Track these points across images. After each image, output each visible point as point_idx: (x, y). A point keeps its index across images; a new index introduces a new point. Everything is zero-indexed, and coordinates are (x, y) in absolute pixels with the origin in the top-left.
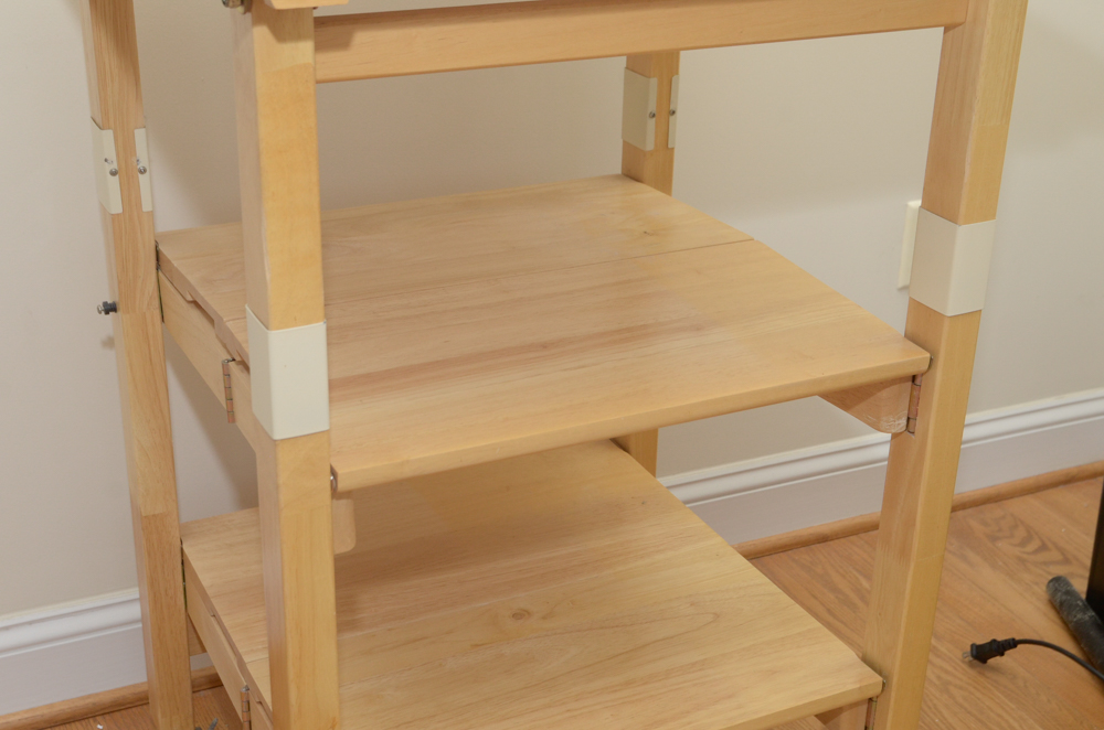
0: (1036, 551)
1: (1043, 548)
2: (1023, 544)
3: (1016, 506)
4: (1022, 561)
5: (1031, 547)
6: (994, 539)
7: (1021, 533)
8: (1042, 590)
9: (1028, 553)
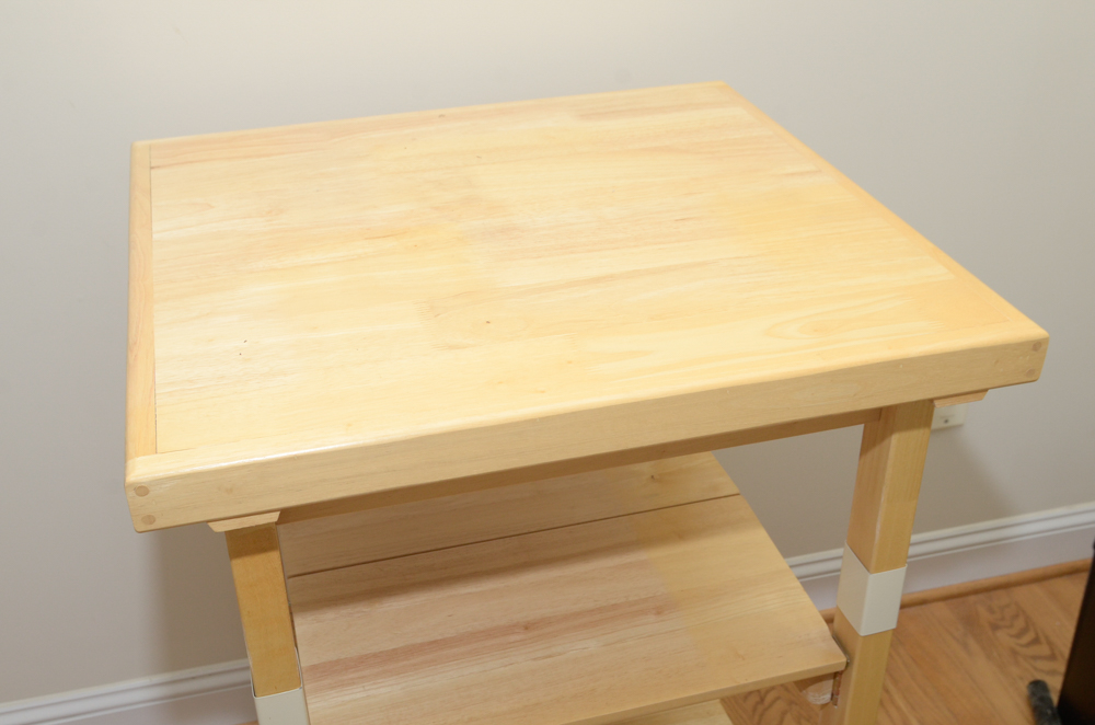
0: (1029, 644)
1: (1036, 641)
2: (1019, 635)
3: (1021, 594)
4: (1014, 653)
5: (1026, 639)
6: (995, 627)
7: (1020, 623)
8: (1023, 687)
9: (1022, 646)
